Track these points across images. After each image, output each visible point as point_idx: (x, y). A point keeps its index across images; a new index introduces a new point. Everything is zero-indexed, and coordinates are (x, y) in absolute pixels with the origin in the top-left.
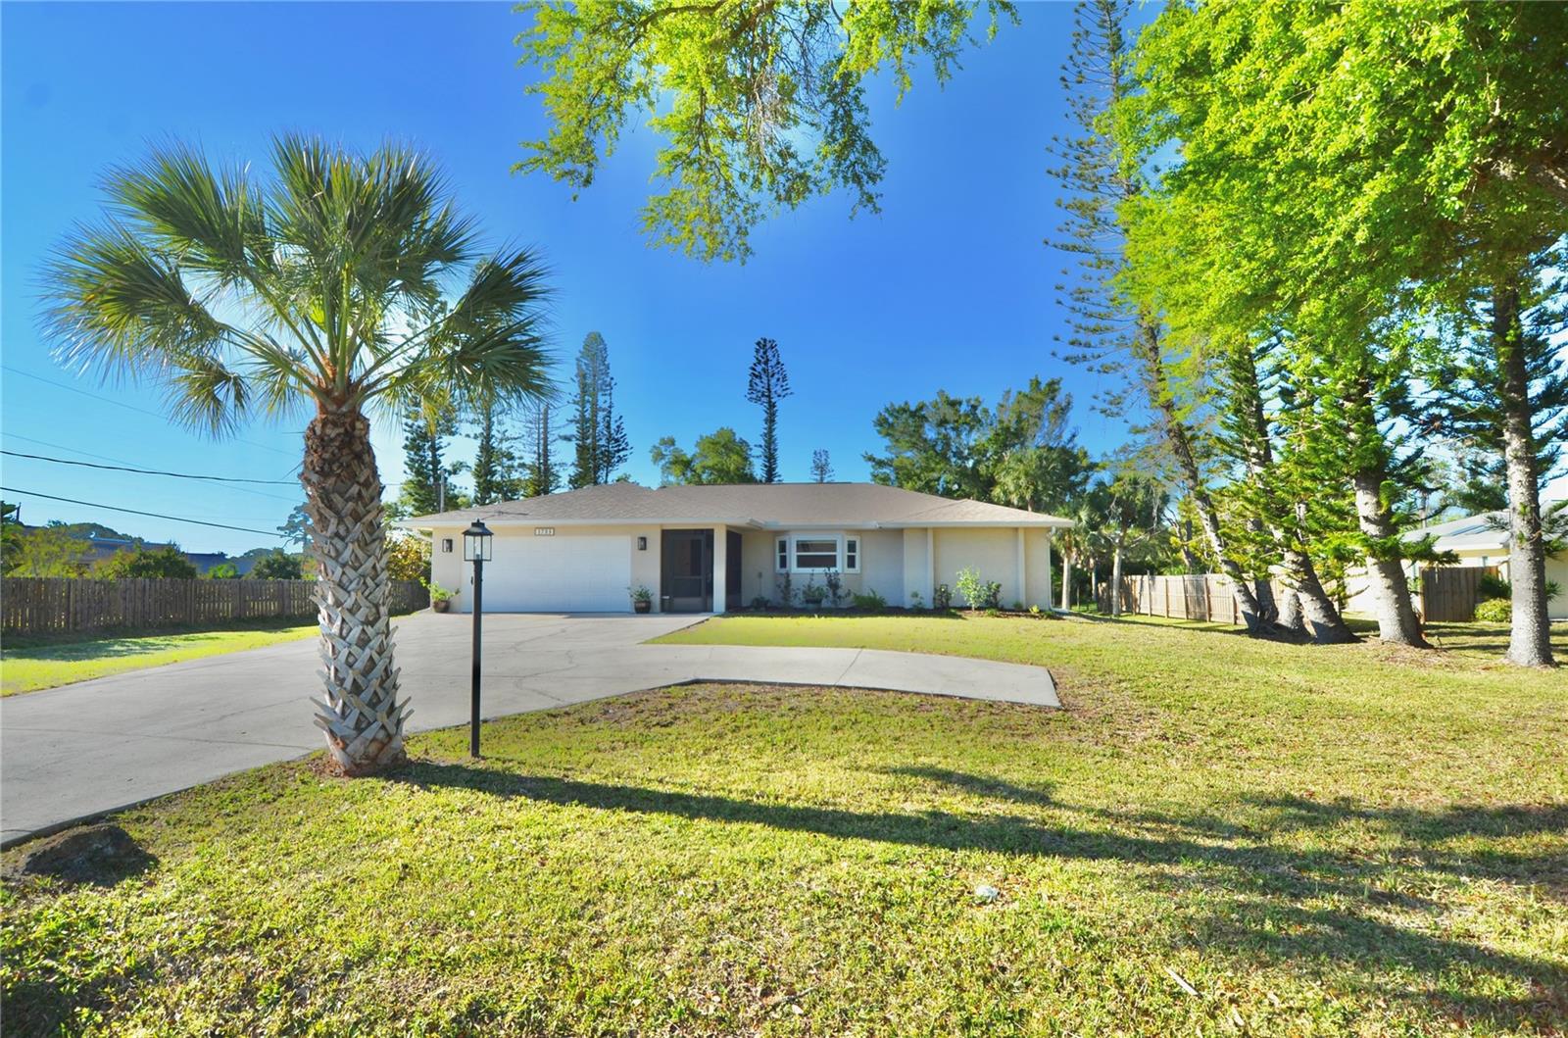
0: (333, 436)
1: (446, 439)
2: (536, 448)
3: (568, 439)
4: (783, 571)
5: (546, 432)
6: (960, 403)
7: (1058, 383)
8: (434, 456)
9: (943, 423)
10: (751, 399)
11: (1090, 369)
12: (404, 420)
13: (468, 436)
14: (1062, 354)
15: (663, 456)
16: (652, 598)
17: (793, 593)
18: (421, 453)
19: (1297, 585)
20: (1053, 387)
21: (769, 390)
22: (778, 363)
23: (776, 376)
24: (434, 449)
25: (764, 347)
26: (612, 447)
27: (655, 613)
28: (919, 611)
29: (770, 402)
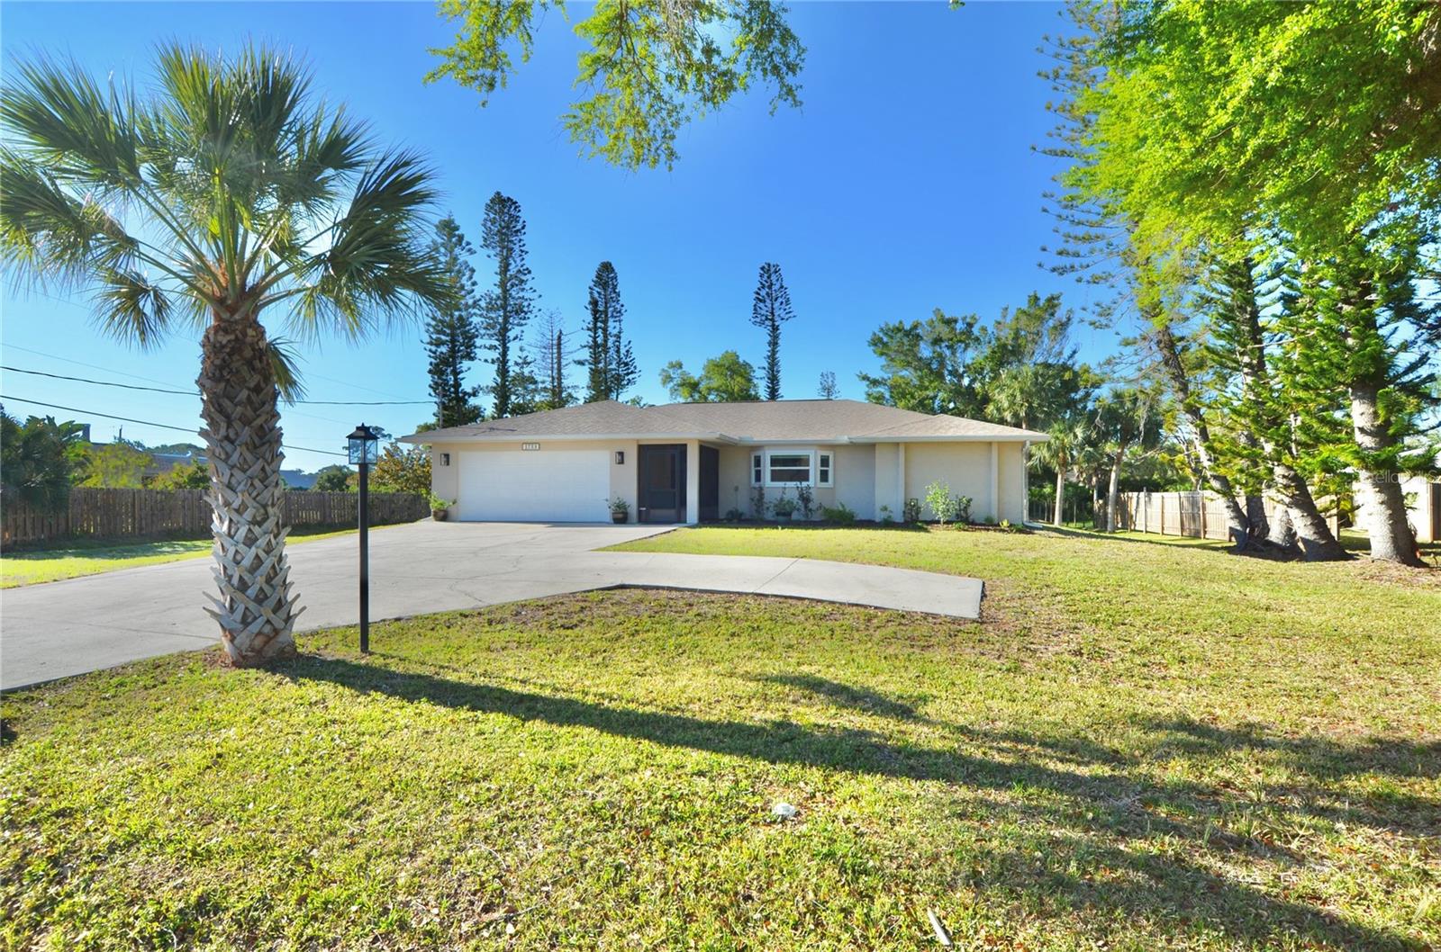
0: (224, 342)
1: (466, 364)
2: (550, 372)
3: (581, 363)
4: (757, 485)
5: (559, 358)
6: (956, 321)
7: (1058, 298)
8: (456, 379)
9: (937, 341)
10: (755, 323)
11: (1079, 280)
12: (429, 347)
13: (486, 361)
14: (1048, 266)
15: (671, 379)
16: (629, 509)
17: (766, 506)
18: (444, 377)
19: (1287, 500)
20: (1052, 303)
21: (772, 313)
22: (782, 287)
23: (780, 300)
24: (456, 373)
25: (768, 271)
26: (622, 371)
27: (632, 524)
28: (888, 524)
29: (773, 325)
